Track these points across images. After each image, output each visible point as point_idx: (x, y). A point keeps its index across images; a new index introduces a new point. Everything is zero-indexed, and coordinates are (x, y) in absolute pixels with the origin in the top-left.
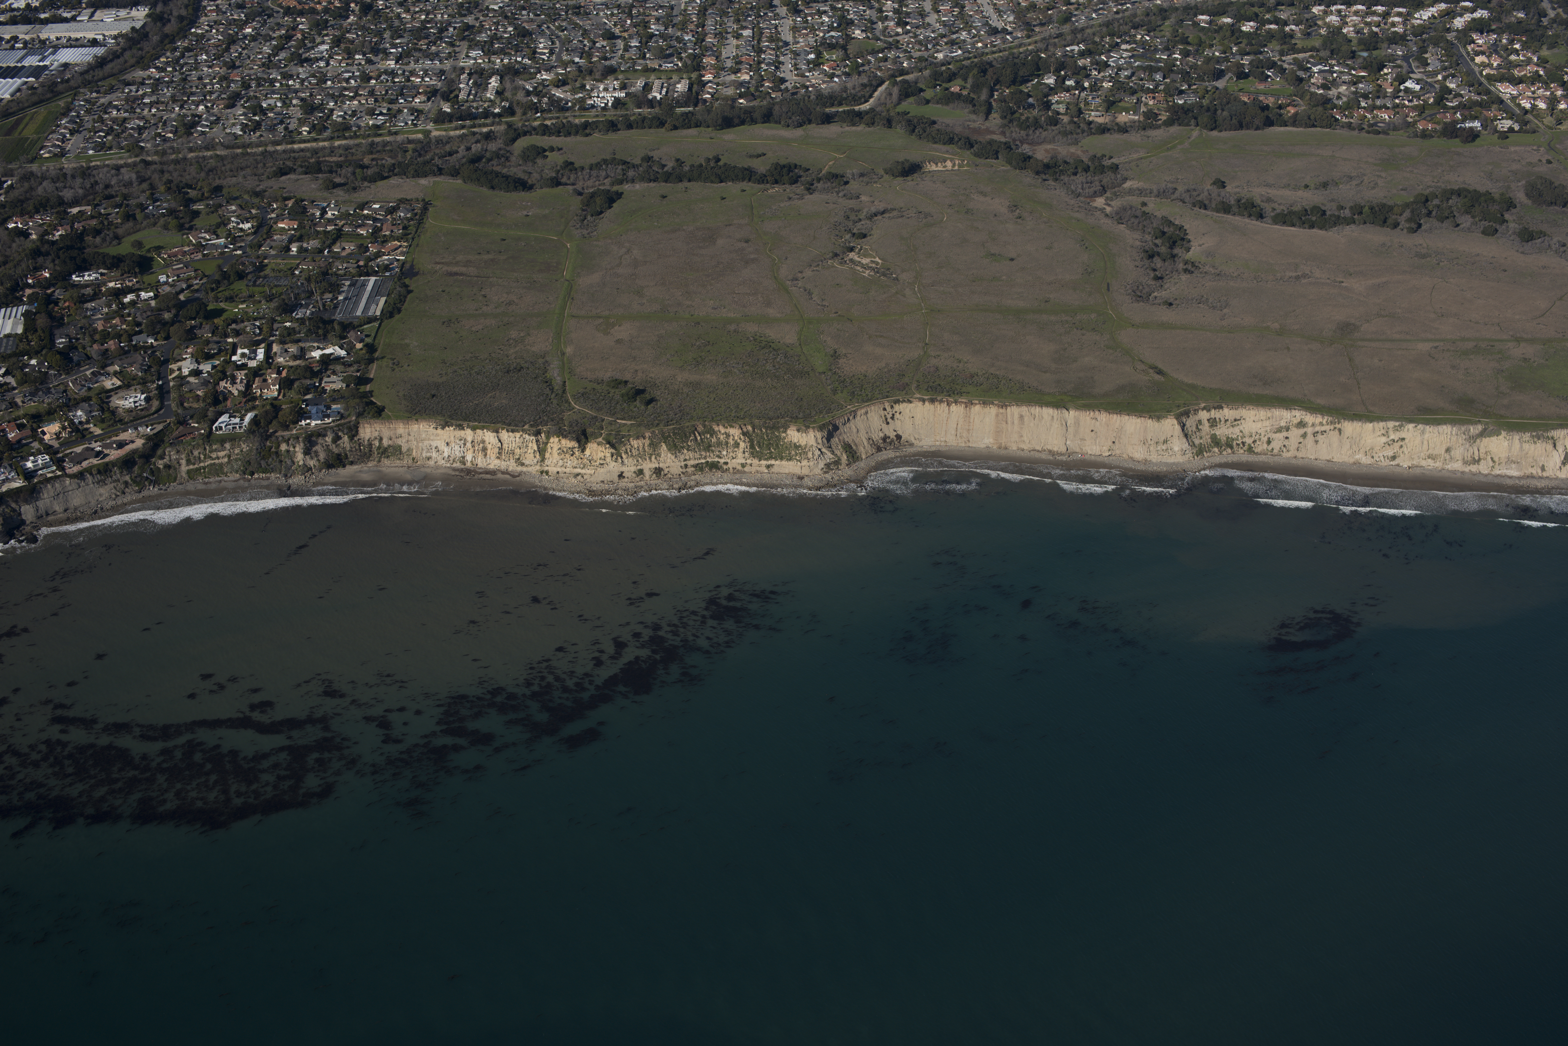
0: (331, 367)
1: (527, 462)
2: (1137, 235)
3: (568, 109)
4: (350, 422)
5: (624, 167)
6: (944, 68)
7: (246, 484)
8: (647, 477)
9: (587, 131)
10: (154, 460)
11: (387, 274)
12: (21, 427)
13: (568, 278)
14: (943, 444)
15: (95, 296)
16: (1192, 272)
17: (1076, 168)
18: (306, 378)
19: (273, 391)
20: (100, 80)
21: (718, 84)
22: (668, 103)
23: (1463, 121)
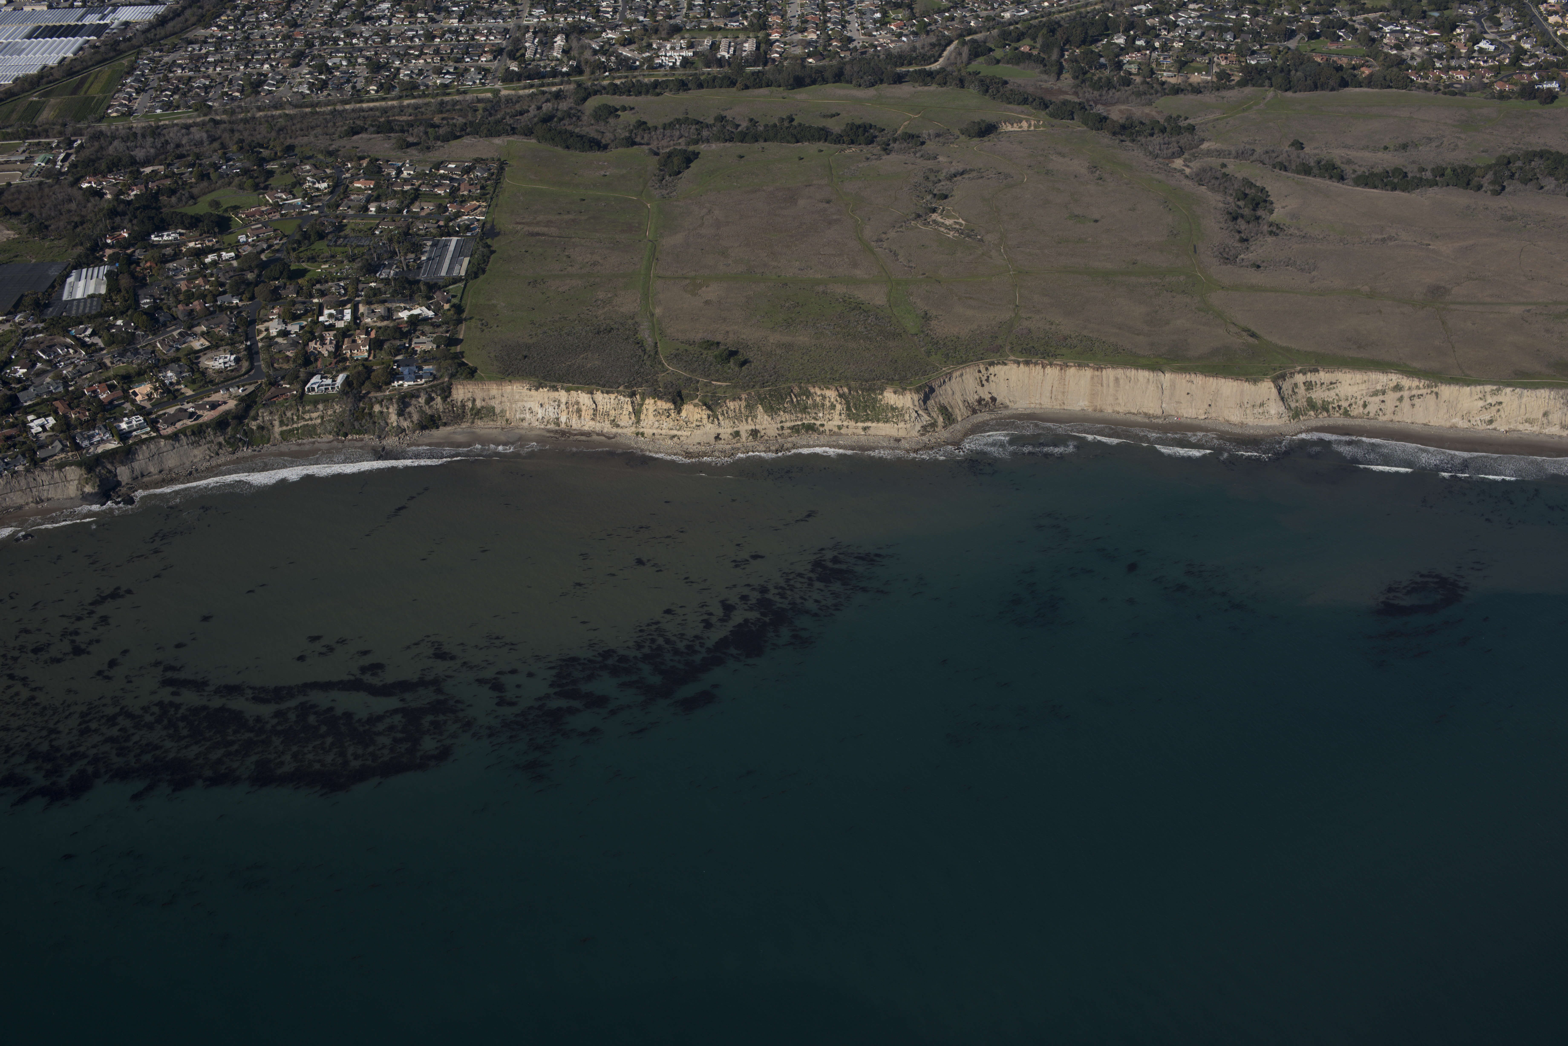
0: (419, 328)
1: (622, 424)
2: (1219, 197)
3: (636, 68)
4: (443, 383)
5: (697, 127)
6: (1012, 27)
7: (340, 445)
8: (744, 439)
9: (658, 90)
10: (246, 421)
11: (469, 234)
12: (112, 388)
13: (651, 238)
14: (1038, 406)
15: (176, 256)
16: (1278, 235)
17: (1153, 129)
18: (395, 339)
19: (363, 352)
20: (162, 39)
21: (785, 43)
22: (737, 63)
23: (1541, 82)
